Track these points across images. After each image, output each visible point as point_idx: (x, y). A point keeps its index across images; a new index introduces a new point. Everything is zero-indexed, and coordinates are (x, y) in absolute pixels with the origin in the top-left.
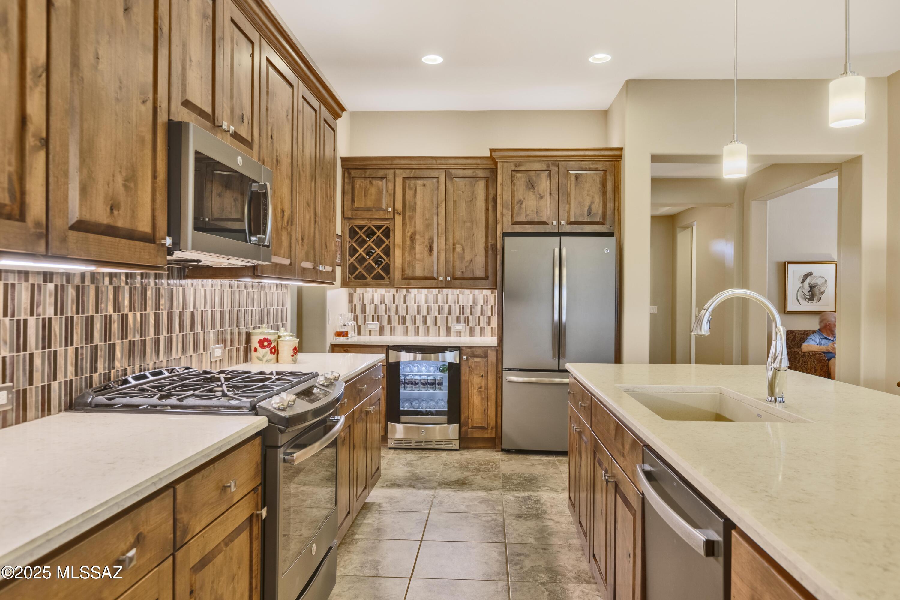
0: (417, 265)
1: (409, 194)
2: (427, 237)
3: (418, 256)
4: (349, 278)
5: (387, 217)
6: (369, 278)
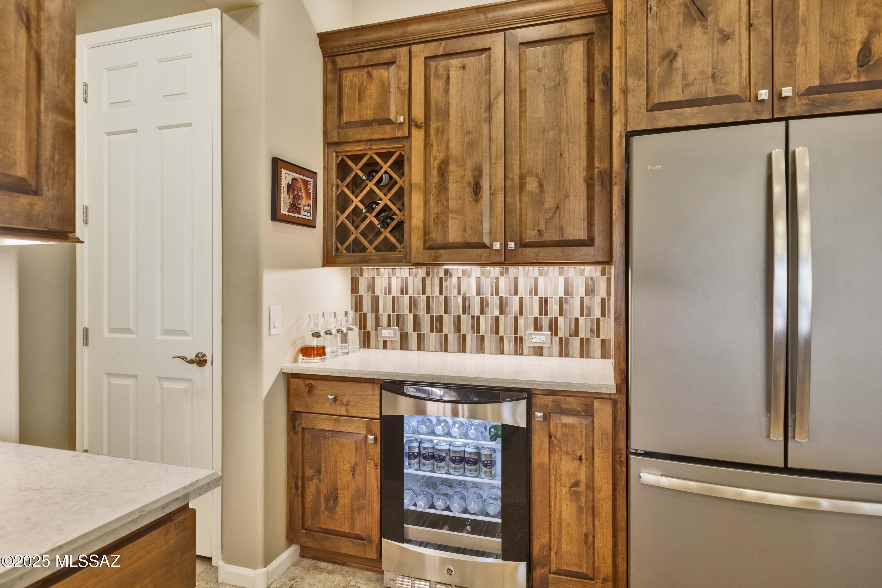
0: (451, 221)
1: (437, 86)
2: (469, 166)
3: (453, 204)
4: (337, 249)
5: (398, 134)
6: (370, 248)
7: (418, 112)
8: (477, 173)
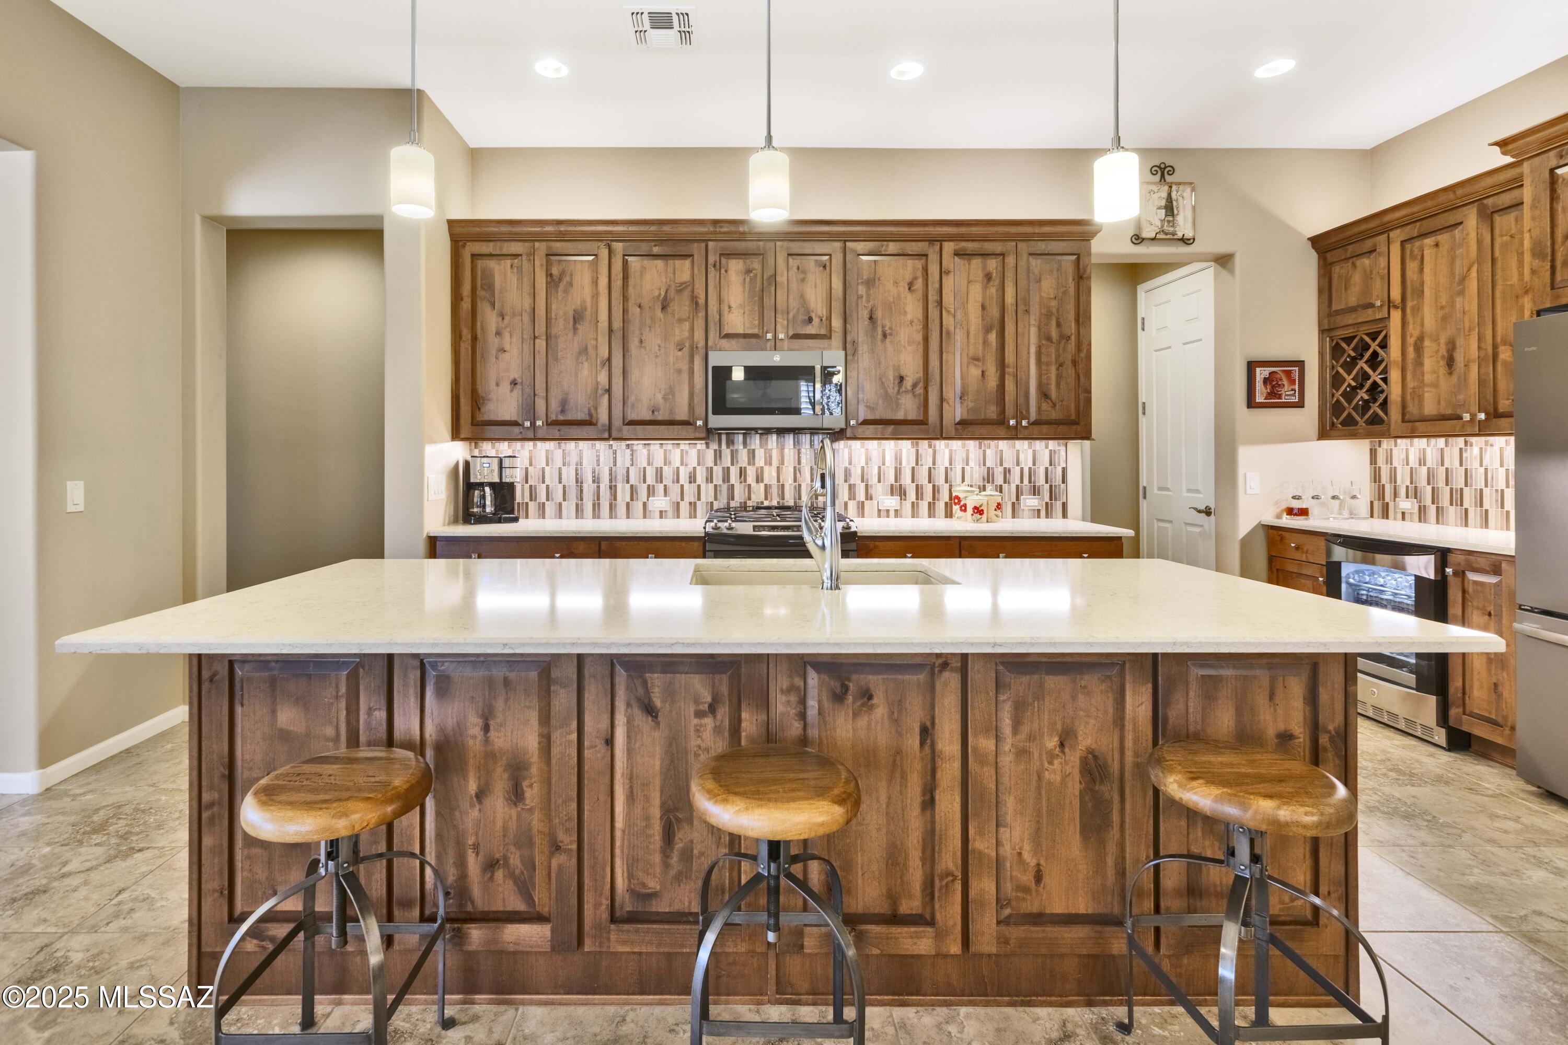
0: (1426, 395)
1: (1412, 266)
2: (1443, 341)
3: (1428, 378)
4: (1333, 424)
5: (1378, 316)
6: (1361, 422)
7: (1396, 294)
8: (1450, 346)
